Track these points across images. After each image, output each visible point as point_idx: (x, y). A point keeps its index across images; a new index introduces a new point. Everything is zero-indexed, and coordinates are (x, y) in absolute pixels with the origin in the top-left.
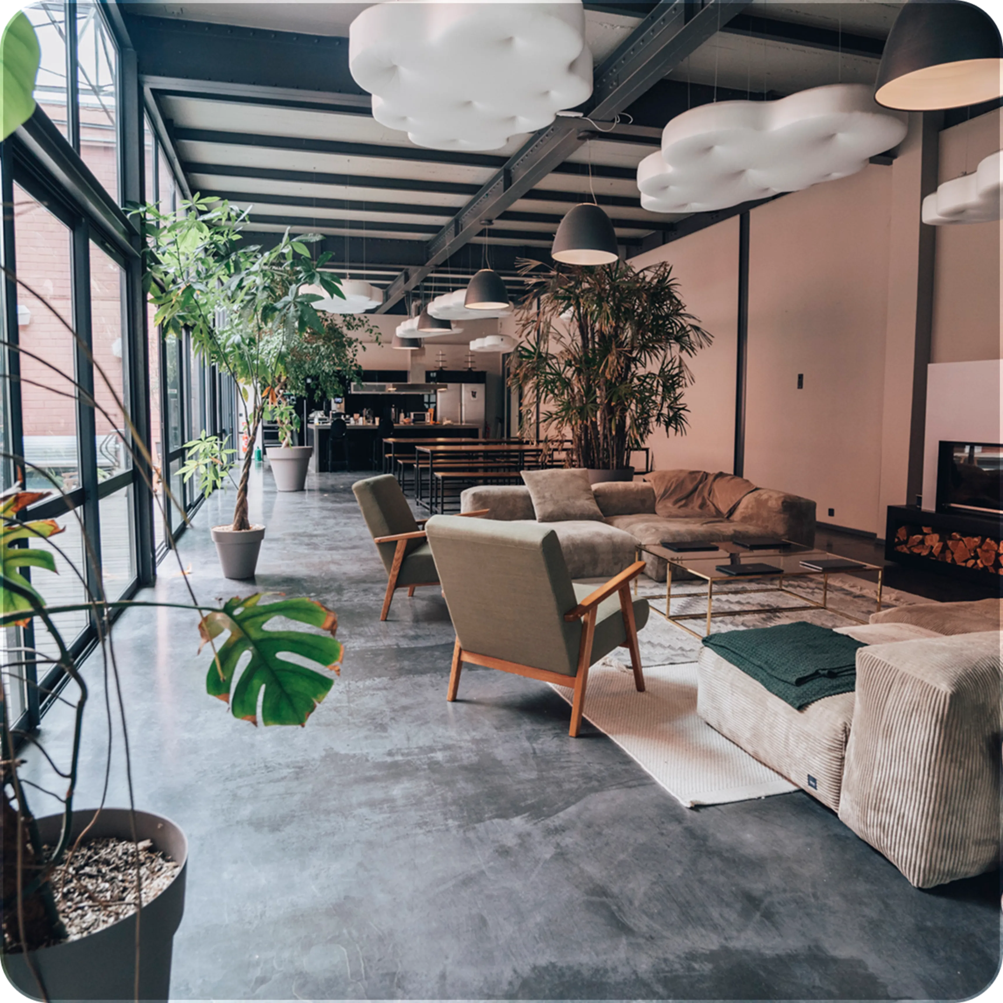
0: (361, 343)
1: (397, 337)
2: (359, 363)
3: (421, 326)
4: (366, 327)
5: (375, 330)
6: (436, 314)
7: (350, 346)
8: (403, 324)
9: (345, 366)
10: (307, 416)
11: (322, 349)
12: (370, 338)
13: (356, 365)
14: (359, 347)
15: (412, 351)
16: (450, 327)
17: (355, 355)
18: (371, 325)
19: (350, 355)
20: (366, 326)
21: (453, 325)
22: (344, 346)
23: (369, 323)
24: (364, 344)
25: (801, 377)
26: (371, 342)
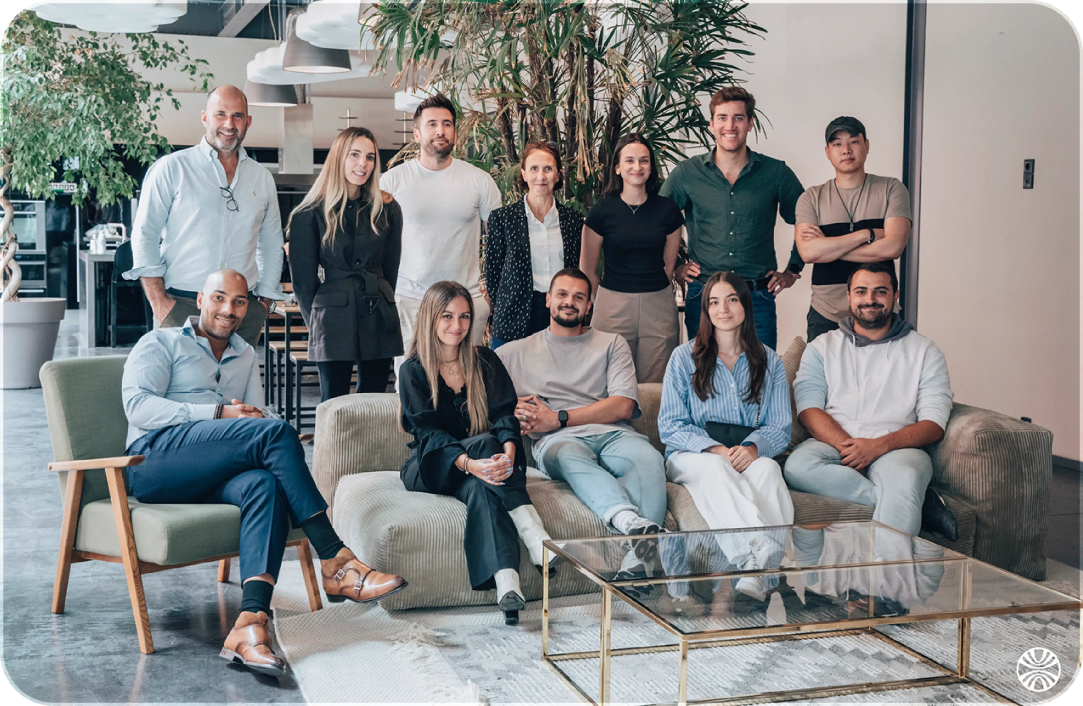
0: (169, 93)
1: (251, 83)
2: (161, 133)
3: (291, 61)
4: (182, 61)
5: (201, 68)
6: (315, 38)
7: (144, 100)
8: (258, 56)
9: (133, 138)
10: (83, 235)
11: (81, 103)
12: (191, 84)
13: (154, 137)
14: (166, 103)
15: (286, 108)
16: (348, 65)
17: (153, 118)
18: (193, 58)
19: (145, 118)
20: (182, 59)
21: (353, 60)
22: (131, 99)
23: (189, 53)
24: (175, 95)
25: (1029, 165)
26: (194, 90)
